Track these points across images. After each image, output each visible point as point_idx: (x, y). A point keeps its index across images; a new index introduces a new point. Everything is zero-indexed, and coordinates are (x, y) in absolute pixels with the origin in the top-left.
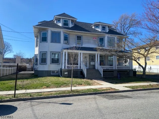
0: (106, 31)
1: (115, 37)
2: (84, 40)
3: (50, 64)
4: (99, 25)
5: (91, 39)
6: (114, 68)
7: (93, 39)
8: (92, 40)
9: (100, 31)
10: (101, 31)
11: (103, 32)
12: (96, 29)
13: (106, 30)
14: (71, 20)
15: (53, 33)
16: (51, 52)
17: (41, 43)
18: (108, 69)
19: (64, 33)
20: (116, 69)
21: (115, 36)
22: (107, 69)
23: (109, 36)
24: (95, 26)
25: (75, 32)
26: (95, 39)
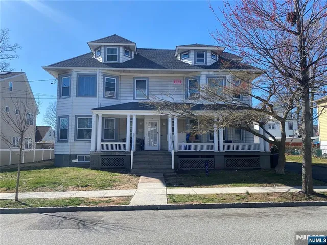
0: (206, 63)
1: (227, 76)
2: (152, 88)
3: (75, 140)
4: (188, 51)
5: (169, 83)
6: (216, 149)
7: (172, 83)
8: (172, 85)
9: (191, 64)
10: (193, 64)
11: (197, 66)
12: (184, 61)
13: (206, 60)
14: (124, 47)
15: (81, 78)
16: (76, 116)
17: (60, 100)
18: (200, 152)
19: (104, 75)
20: (222, 149)
21: (225, 73)
22: (196, 152)
23: (211, 73)
24: (181, 54)
25: (129, 72)
26: (179, 84)
